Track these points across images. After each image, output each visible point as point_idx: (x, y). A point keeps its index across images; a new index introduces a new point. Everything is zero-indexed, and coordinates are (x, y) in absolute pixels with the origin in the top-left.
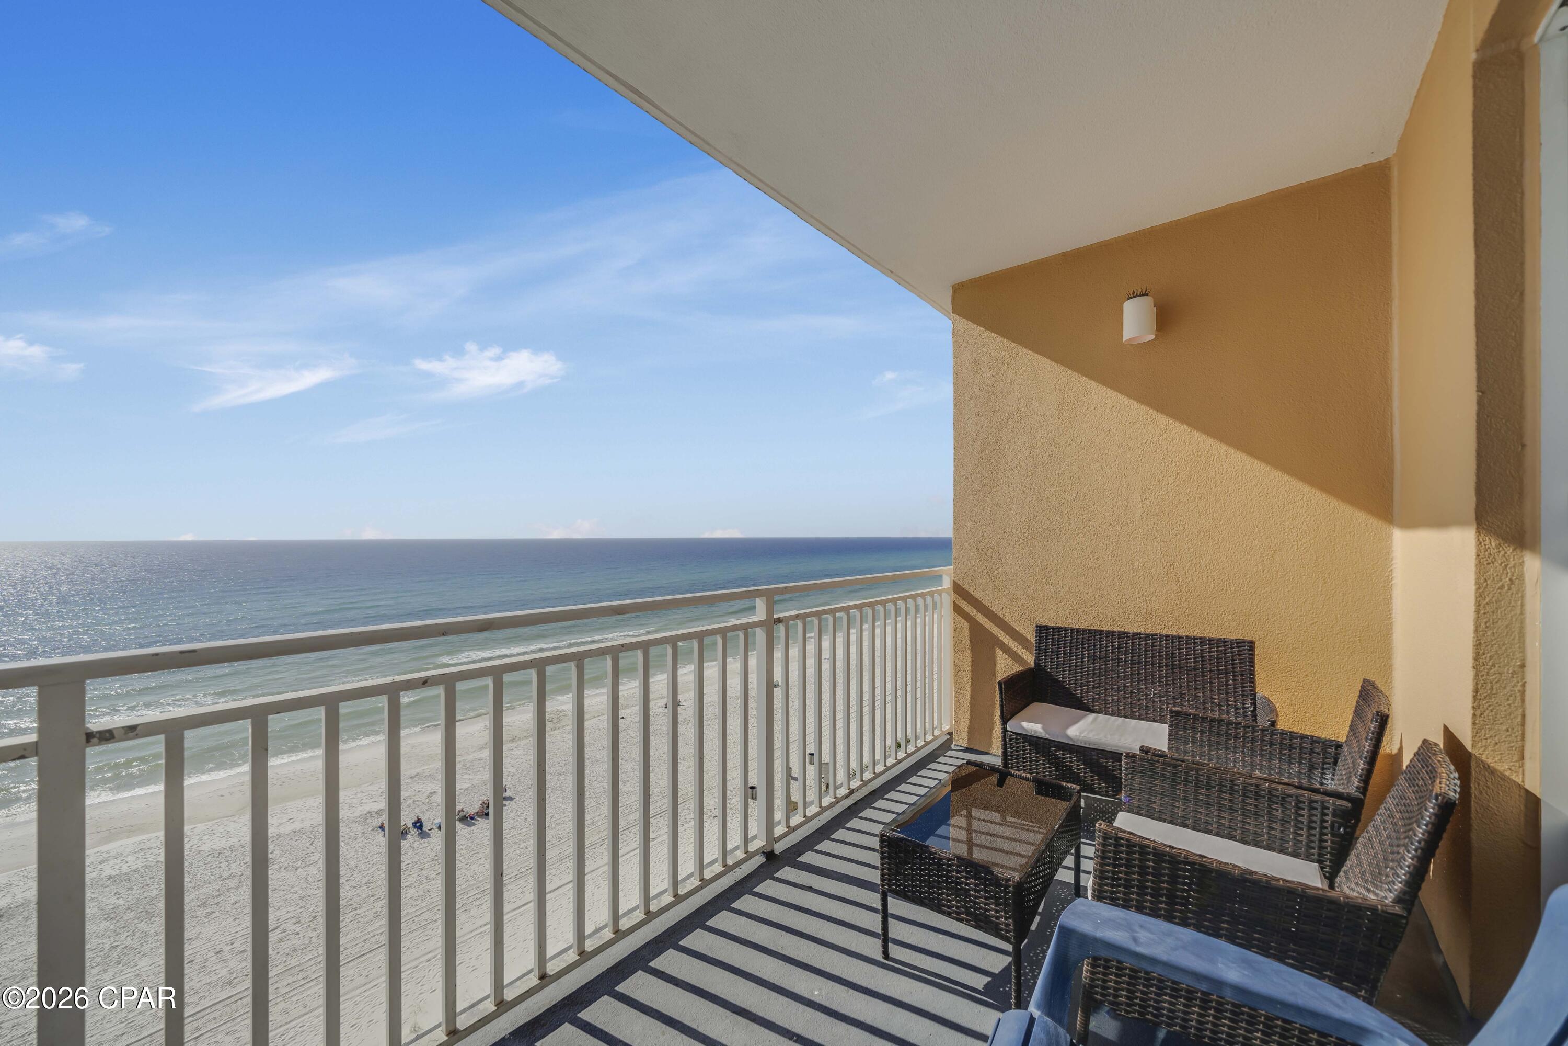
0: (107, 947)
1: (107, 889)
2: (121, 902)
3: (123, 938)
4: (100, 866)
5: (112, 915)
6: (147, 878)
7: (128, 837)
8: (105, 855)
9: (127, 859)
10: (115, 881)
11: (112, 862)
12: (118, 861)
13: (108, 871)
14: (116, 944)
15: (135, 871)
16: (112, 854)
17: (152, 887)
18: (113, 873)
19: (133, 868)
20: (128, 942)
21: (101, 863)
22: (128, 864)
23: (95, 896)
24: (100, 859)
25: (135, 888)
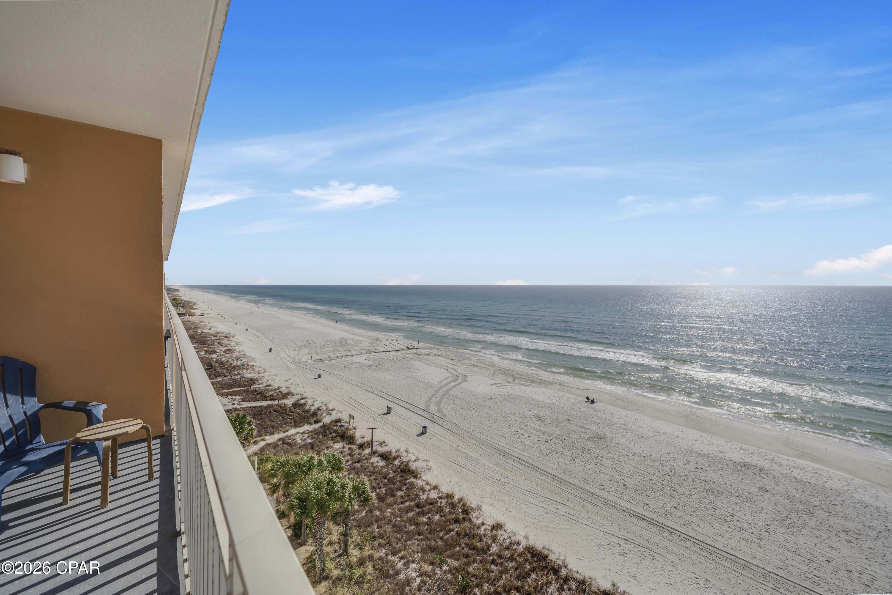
0: (784, 515)
1: (792, 484)
2: (797, 495)
3: (794, 516)
4: (792, 469)
5: (791, 500)
6: (815, 492)
7: (811, 462)
8: (796, 465)
9: (807, 474)
10: (797, 482)
11: (799, 471)
12: (801, 472)
13: (795, 474)
14: (789, 517)
15: (810, 483)
16: (800, 466)
17: (816, 499)
18: (798, 477)
19: (809, 481)
20: (795, 520)
21: (793, 467)
22: (807, 477)
23: (786, 483)
24: (794, 465)
25: (807, 493)
